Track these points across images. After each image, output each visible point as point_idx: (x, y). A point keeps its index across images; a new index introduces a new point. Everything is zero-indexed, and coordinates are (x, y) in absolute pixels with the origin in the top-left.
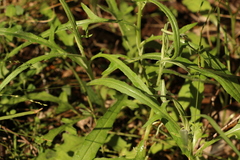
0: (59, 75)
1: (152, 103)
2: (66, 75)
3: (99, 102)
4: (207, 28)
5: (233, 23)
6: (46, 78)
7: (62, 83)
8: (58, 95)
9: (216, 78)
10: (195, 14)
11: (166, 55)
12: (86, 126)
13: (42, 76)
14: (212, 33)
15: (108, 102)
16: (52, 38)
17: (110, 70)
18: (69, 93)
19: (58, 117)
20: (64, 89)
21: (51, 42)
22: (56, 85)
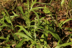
0: (7, 31)
1: (32, 40)
2: (9, 31)
3: (18, 39)
4: (49, 18)
5: (56, 17)
6: (3, 32)
7: (7, 34)
8: (6, 37)
9: (51, 32)
10: (46, 14)
11: (36, 26)
12: (14, 46)
13: (2, 32)
14: (51, 19)
15: (21, 39)
16: (3, 21)
17: (20, 30)
18: (9, 37)
19: (6, 44)
20: (8, 36)
21: (3, 22)
22: (6, 35)
